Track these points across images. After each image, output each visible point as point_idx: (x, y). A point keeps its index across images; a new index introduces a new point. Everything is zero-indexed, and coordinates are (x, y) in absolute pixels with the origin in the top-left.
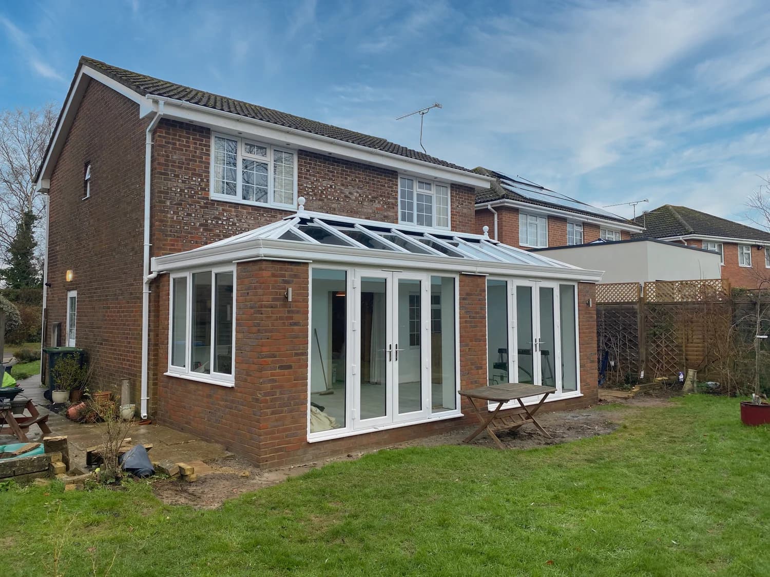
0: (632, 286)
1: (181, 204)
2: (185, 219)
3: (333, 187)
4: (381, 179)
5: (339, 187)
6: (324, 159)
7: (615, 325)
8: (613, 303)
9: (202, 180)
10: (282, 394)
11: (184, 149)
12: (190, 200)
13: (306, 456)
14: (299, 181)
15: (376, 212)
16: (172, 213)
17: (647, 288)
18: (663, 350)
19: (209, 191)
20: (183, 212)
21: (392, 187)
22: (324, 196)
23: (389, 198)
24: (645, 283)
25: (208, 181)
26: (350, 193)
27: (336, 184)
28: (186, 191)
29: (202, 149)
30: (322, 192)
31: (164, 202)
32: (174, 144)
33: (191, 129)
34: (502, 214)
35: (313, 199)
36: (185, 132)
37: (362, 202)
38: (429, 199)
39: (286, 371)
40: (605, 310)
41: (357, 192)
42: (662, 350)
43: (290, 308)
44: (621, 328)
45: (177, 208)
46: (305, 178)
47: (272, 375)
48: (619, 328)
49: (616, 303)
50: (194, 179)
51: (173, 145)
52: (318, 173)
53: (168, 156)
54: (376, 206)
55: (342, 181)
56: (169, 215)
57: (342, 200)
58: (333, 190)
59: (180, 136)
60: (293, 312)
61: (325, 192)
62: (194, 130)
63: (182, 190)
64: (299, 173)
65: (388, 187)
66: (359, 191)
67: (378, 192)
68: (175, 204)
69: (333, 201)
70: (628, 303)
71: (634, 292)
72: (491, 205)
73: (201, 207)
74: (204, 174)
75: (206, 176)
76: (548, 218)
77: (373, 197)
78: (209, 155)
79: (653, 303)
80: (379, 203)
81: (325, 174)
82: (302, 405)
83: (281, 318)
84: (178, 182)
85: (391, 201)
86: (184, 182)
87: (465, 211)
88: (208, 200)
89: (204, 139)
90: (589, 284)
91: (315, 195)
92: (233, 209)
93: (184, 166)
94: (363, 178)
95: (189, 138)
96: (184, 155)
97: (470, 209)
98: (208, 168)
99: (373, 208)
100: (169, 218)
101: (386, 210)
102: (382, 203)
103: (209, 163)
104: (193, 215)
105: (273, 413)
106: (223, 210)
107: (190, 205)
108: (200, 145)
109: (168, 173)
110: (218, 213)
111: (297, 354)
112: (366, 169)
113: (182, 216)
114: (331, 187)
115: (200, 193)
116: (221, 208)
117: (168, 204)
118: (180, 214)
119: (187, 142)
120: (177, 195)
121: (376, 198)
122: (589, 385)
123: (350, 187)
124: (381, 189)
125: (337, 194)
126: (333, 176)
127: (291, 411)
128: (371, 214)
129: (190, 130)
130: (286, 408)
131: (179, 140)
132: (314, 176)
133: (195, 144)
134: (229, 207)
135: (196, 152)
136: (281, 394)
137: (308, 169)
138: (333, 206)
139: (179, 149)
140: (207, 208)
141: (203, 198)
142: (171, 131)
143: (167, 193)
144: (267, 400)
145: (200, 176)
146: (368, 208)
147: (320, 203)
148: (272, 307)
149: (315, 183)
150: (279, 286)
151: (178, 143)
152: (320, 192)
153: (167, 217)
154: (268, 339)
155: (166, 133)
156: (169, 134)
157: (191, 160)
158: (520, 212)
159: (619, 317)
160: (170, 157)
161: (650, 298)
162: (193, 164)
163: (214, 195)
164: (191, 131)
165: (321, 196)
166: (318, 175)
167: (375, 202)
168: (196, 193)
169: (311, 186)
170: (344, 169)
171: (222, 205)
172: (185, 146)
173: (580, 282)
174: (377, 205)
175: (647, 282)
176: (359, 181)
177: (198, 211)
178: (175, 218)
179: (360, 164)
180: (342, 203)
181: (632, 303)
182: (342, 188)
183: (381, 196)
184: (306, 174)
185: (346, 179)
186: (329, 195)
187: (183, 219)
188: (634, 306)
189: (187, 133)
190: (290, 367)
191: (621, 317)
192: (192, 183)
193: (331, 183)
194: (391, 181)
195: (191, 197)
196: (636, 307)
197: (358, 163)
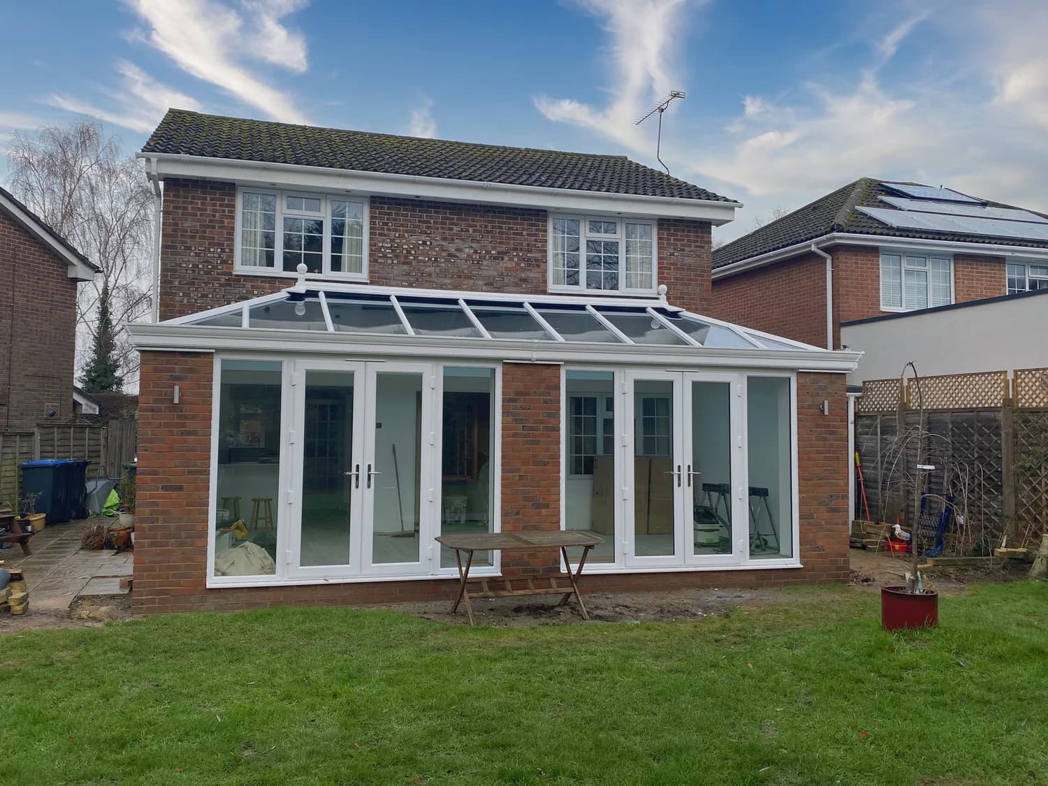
0: (996, 378)
1: (193, 284)
2: (198, 301)
3: (428, 243)
4: (515, 224)
5: (439, 243)
6: (412, 205)
7: (967, 450)
8: (966, 410)
9: (223, 251)
10: (167, 522)
11: (199, 213)
12: (205, 278)
13: (203, 605)
14: (371, 239)
15: (505, 274)
16: (181, 294)
17: (1019, 380)
18: (1043, 498)
19: (232, 264)
20: (196, 293)
21: (535, 235)
22: (412, 258)
23: (530, 251)
24: (1016, 372)
25: (232, 251)
26: (457, 250)
27: (432, 239)
28: (200, 266)
29: (224, 211)
30: (409, 252)
31: (171, 282)
32: (186, 208)
33: (209, 187)
34: (838, 258)
35: (392, 263)
36: (199, 192)
37: (478, 261)
38: (612, 247)
39: (174, 494)
40: (952, 423)
41: (471, 247)
42: (1040, 499)
43: (181, 412)
44: (976, 455)
45: (189, 289)
46: (380, 234)
47: (152, 497)
48: (974, 457)
49: (971, 410)
50: (212, 250)
51: (184, 210)
52: (402, 225)
53: (177, 224)
54: (505, 265)
55: (444, 233)
56: (177, 298)
57: (443, 260)
58: (427, 248)
59: (193, 198)
60: (186, 417)
61: (413, 252)
62: (212, 188)
63: (195, 266)
64: (371, 228)
65: (528, 235)
66: (475, 245)
67: (508, 244)
68: (186, 284)
69: (428, 264)
70: (989, 409)
71: (999, 389)
72: (817, 244)
73: (221, 285)
74: (225, 242)
75: (228, 245)
76: (955, 260)
77: (499, 253)
78: (233, 218)
79: (1028, 408)
80: (511, 259)
81: (415, 226)
82: (198, 538)
83: (167, 425)
84: (190, 255)
85: (533, 255)
86: (197, 255)
87: (689, 260)
88: (232, 275)
89: (226, 198)
90: (828, 376)
91: (397, 257)
92: (267, 285)
93: (198, 235)
94: (481, 226)
95: (205, 199)
96: (198, 221)
97: (699, 256)
98: (232, 234)
99: (500, 269)
100: (178, 302)
101: (523, 270)
102: (516, 259)
103: (233, 228)
104: (210, 296)
105: (152, 545)
106: (253, 287)
107: (206, 284)
108: (221, 205)
109: (177, 246)
110: (245, 292)
111: (190, 472)
112: (488, 211)
113: (195, 298)
114: (424, 243)
115: (219, 267)
116: (249, 285)
117: (177, 283)
118: (192, 295)
119: (203, 204)
120: (188, 272)
121: (505, 253)
122: (823, 550)
123: (457, 241)
124: (514, 239)
125: (434, 253)
126: (429, 228)
127: (182, 544)
128: (494, 277)
129: (206, 188)
130: (172, 540)
131: (191, 203)
132: (396, 230)
133: (215, 205)
134: (262, 282)
135: (214, 216)
136: (165, 521)
137: (386, 221)
138: (427, 270)
139: (190, 214)
140: (230, 285)
141: (225, 274)
142: (181, 193)
143: (175, 271)
144: (145, 528)
145: (220, 245)
146: (489, 269)
147: (406, 267)
148: (153, 411)
149: (396, 241)
150: (163, 384)
151: (190, 206)
152: (404, 252)
153: (174, 300)
154: (146, 451)
155: (174, 196)
156: (177, 196)
157: (207, 226)
158: (881, 252)
159: (973, 435)
160: (180, 225)
161: (1023, 401)
162: (211, 231)
163: (239, 269)
164: (209, 190)
165: (406, 257)
166: (401, 228)
167: (502, 259)
168: (215, 267)
169: (389, 245)
170: (448, 215)
171: (251, 281)
172: (199, 209)
173: (801, 373)
174: (506, 263)
175: (1019, 371)
176: (474, 231)
177: (217, 290)
178: (185, 301)
179: (476, 206)
180: (443, 265)
181: (996, 409)
182: (444, 244)
183: (515, 249)
184: (383, 229)
185: (451, 229)
186: (421, 255)
187: (196, 302)
188: (996, 414)
189: (203, 193)
190: (180, 488)
191: (976, 435)
192: (209, 255)
193: (424, 237)
194: (534, 225)
195: (208, 273)
196: (1000, 416)
197: (473, 205)
